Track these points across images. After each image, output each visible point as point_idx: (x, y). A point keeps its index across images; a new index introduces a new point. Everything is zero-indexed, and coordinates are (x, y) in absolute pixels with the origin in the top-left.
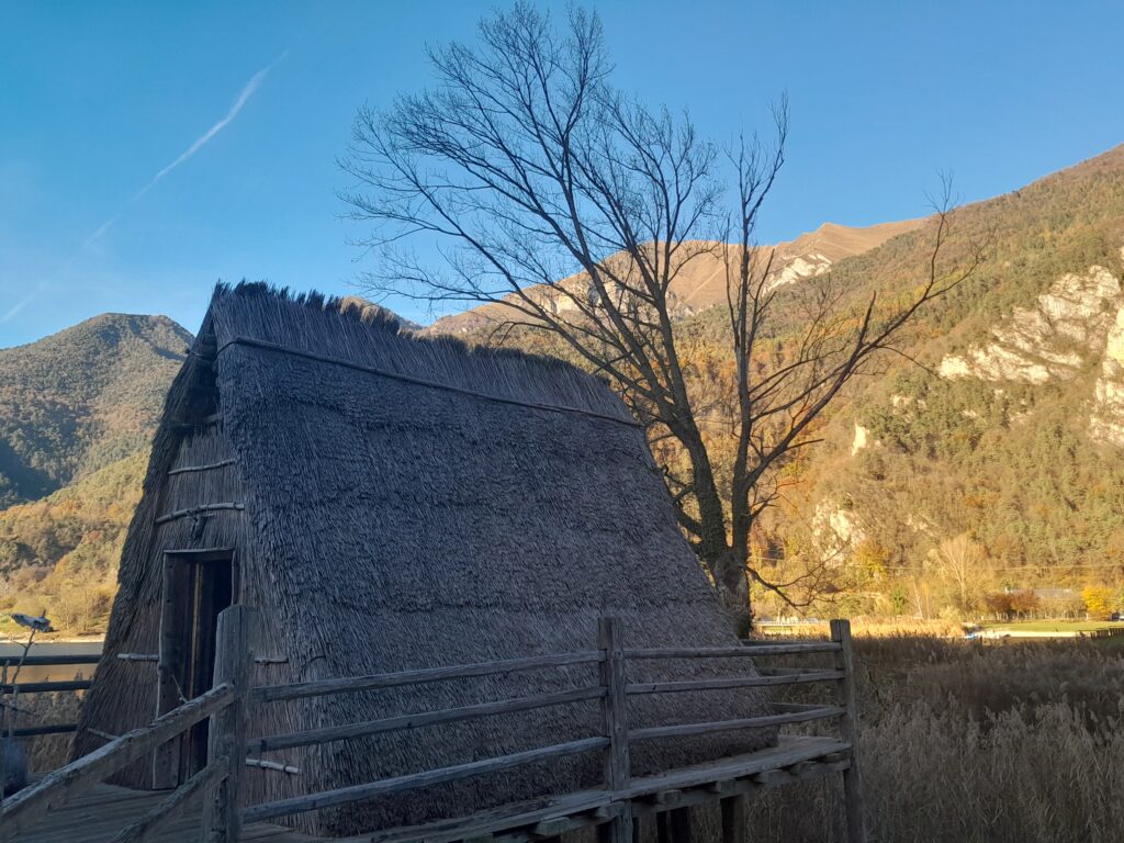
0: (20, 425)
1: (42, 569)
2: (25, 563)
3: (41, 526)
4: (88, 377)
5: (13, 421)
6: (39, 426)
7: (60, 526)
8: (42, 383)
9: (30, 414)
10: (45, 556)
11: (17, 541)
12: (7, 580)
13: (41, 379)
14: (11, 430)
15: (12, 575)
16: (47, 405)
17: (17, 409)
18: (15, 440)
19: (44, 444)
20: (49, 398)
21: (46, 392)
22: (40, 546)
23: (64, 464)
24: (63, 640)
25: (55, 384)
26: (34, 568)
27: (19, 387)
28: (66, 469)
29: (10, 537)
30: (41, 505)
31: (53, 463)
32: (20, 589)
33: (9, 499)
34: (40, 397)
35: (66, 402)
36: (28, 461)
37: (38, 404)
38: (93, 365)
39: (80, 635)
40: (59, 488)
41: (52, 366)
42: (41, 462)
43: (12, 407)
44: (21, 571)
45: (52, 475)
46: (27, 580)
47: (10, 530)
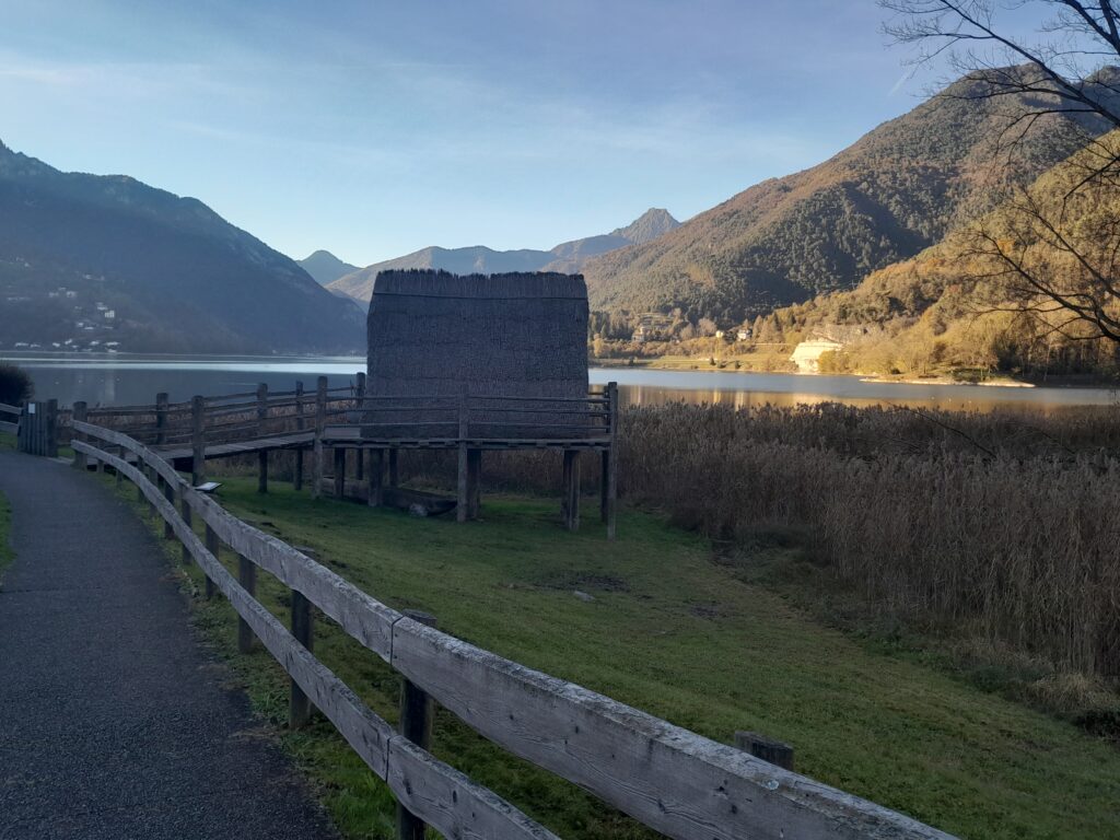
0: (897, 192)
1: (910, 319)
2: (896, 314)
3: (909, 282)
4: (957, 138)
5: (891, 188)
6: (913, 190)
7: (925, 282)
8: (915, 150)
9: (906, 180)
10: (912, 308)
11: (890, 295)
12: (883, 329)
13: (915, 146)
14: (890, 197)
15: (886, 324)
16: (920, 171)
17: (895, 178)
18: (893, 205)
19: (918, 207)
20: (921, 164)
21: (919, 157)
22: (908, 299)
23: (936, 223)
24: (907, 381)
25: (927, 149)
26: (904, 319)
27: (896, 156)
28: (937, 228)
29: (883, 293)
30: (911, 263)
31: (926, 224)
32: (893, 337)
33: (890, 259)
34: (914, 164)
35: (937, 165)
36: (905, 224)
37: (912, 170)
38: (961, 125)
39: (920, 377)
40: (932, 245)
41: (924, 132)
42: (916, 223)
43: (890, 176)
44: (894, 321)
45: (926, 235)
46: (898, 329)
47: (884, 286)
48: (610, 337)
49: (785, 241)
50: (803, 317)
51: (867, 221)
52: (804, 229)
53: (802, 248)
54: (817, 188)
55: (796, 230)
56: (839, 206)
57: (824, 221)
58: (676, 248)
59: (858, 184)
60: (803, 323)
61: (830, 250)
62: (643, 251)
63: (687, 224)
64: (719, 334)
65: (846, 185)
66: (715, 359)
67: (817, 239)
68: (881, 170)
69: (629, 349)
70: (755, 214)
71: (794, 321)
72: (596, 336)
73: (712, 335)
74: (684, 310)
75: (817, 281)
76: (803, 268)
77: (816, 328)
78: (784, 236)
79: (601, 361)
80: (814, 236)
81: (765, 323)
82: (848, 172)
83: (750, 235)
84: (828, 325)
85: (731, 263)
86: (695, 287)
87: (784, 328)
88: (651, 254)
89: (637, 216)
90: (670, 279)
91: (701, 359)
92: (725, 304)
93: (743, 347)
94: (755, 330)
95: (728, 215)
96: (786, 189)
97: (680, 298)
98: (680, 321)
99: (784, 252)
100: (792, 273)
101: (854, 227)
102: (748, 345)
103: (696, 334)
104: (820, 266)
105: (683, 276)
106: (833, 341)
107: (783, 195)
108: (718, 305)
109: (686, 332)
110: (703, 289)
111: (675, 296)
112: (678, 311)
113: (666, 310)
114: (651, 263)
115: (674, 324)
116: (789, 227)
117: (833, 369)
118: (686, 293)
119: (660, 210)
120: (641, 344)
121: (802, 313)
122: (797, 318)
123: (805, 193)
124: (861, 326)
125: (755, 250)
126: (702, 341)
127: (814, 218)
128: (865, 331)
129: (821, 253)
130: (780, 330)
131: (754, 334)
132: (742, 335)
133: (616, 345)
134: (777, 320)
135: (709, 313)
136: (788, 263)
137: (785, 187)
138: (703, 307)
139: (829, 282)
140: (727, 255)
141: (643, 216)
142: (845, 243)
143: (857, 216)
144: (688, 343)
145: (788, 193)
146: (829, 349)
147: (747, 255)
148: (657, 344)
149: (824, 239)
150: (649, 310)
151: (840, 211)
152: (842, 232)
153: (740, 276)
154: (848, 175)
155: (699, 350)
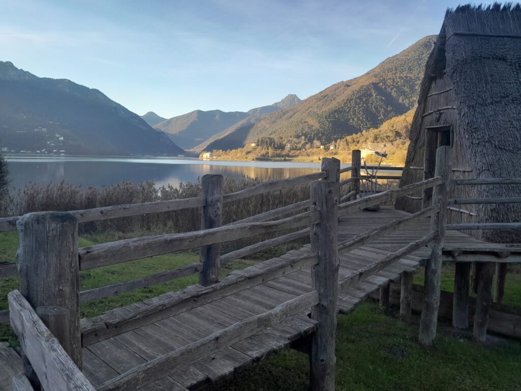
0: (395, 87)
1: (404, 141)
2: (398, 138)
3: (403, 124)
4: (420, 65)
5: (393, 85)
6: (402, 86)
7: (410, 124)
8: (402, 70)
9: (398, 82)
10: (405, 136)
11: (395, 130)
12: (392, 145)
13: (402, 68)
14: (392, 89)
15: (394, 143)
16: (404, 78)
17: (394, 81)
18: (393, 92)
19: (403, 93)
20: (405, 75)
21: (404, 72)
22: (403, 132)
23: (411, 100)
25: (407, 69)
26: (402, 140)
27: (394, 72)
28: (412, 102)
29: (392, 129)
30: (403, 117)
31: (407, 100)
32: (397, 148)
33: (392, 115)
34: (402, 75)
35: (411, 76)
36: (398, 101)
37: (401, 78)
38: (421, 59)
40: (410, 110)
41: (405, 62)
42: (403, 100)
43: (392, 80)
44: (397, 141)
45: (407, 105)
46: (399, 145)
47: (393, 126)
48: (276, 148)
49: (348, 108)
50: (358, 140)
51: (382, 100)
52: (356, 102)
53: (355, 110)
54: (361, 85)
55: (353, 104)
56: (371, 93)
57: (364, 99)
58: (301, 111)
59: (378, 83)
60: (358, 142)
61: (367, 111)
62: (287, 112)
63: (306, 101)
64: (322, 147)
65: (373, 84)
66: (321, 158)
67: (361, 107)
68: (388, 78)
69: (284, 153)
70: (335, 96)
71: (354, 142)
72: (270, 148)
73: (319, 147)
74: (306, 137)
75: (362, 125)
76: (356, 119)
77: (364, 144)
78: (347, 106)
79: (272, 159)
80: (360, 106)
81: (342, 142)
82: (374, 79)
83: (333, 105)
84: (369, 143)
85: (326, 117)
86: (310, 127)
87: (350, 144)
88: (291, 113)
89: (284, 97)
90: (300, 124)
91: (315, 158)
92: (323, 134)
93: (333, 153)
94: (337, 145)
95: (324, 97)
96: (348, 86)
97: (304, 132)
98: (305, 141)
99: (348, 113)
100: (351, 121)
101: (377, 102)
102: (334, 152)
103: (312, 147)
104: (363, 118)
105: (305, 122)
106: (371, 150)
107: (347, 88)
108: (320, 135)
109: (308, 146)
110: (314, 128)
111: (302, 131)
112: (303, 137)
113: (298, 137)
114: (291, 117)
115: (302, 143)
116: (350, 102)
117: (372, 162)
118: (306, 130)
119: (293, 95)
120: (289, 151)
121: (357, 138)
122: (355, 140)
123: (356, 87)
124: (383, 143)
125: (335, 111)
126: (315, 150)
127: (360, 98)
128: (385, 146)
129: (363, 112)
130: (348, 145)
131: (337, 147)
132: (332, 148)
133: (278, 152)
134: (346, 141)
135: (316, 138)
136: (349, 117)
137: (347, 85)
138: (314, 136)
139: (366, 125)
140: (324, 113)
141: (286, 98)
142: (373, 108)
143: (378, 97)
144: (309, 151)
145: (349, 88)
146: (369, 153)
147: (332, 114)
148: (296, 151)
149: (364, 107)
150: (291, 137)
151: (371, 95)
152: (372, 104)
153: (329, 122)
154: (374, 80)
155: (313, 154)
